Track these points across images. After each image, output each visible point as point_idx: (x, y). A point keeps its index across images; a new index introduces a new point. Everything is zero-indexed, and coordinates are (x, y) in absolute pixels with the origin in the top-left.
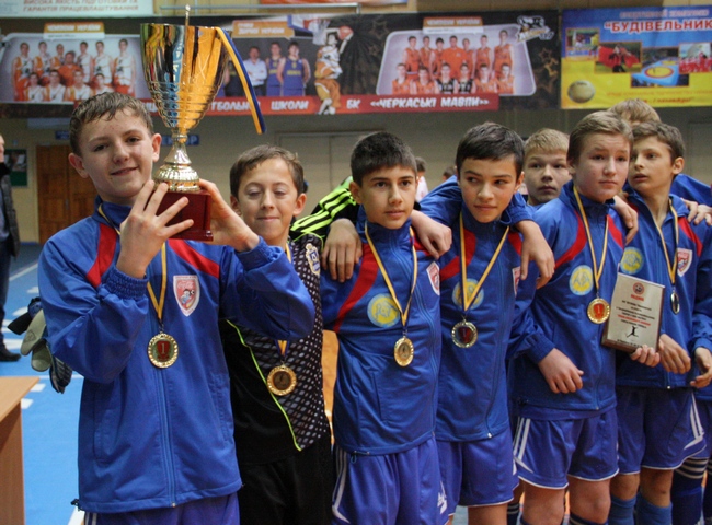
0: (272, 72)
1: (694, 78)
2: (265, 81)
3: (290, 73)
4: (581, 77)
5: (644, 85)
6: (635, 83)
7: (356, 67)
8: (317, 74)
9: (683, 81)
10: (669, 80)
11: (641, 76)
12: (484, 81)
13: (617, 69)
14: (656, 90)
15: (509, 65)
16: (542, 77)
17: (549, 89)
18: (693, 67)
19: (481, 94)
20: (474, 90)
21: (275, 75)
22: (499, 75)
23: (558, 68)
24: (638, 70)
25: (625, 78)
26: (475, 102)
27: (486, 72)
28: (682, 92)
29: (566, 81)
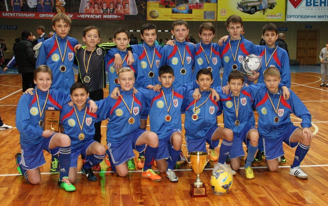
0: (39, 3)
1: (194, 11)
2: (37, 6)
3: (46, 3)
4: (154, 9)
5: (177, 13)
6: (173, 12)
7: (71, 2)
8: (56, 4)
9: (190, 12)
10: (185, 11)
11: (175, 9)
12: (119, 9)
13: (167, 7)
14: (181, 14)
15: (128, 4)
16: (140, 8)
17: (143, 13)
18: (194, 7)
19: (118, 14)
20: (115, 12)
21: (40, 4)
22: (124, 7)
23: (146, 5)
24: (174, 7)
25: (170, 10)
26: (116, 17)
27: (119, 6)
28: (190, 16)
29: (149, 10)
